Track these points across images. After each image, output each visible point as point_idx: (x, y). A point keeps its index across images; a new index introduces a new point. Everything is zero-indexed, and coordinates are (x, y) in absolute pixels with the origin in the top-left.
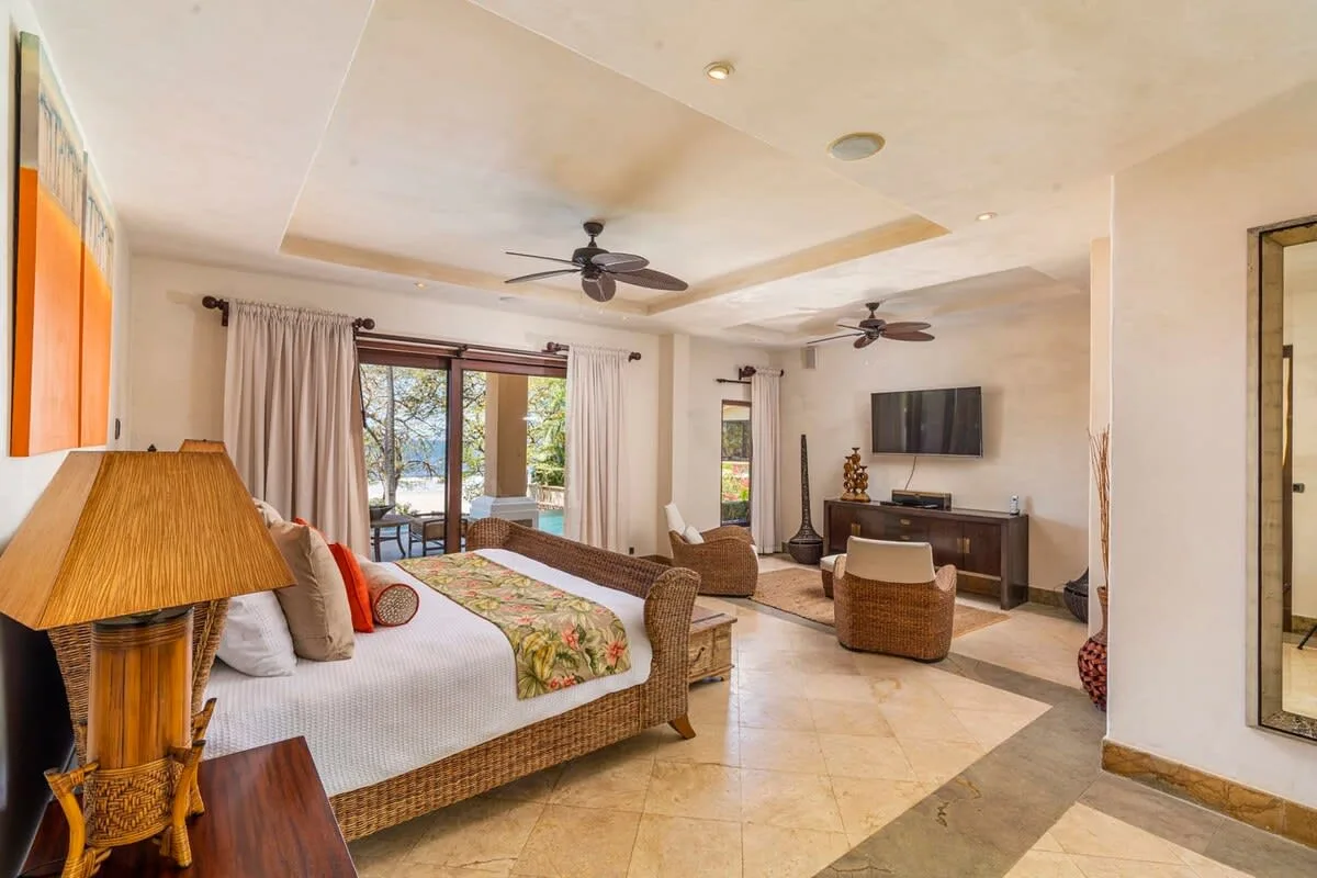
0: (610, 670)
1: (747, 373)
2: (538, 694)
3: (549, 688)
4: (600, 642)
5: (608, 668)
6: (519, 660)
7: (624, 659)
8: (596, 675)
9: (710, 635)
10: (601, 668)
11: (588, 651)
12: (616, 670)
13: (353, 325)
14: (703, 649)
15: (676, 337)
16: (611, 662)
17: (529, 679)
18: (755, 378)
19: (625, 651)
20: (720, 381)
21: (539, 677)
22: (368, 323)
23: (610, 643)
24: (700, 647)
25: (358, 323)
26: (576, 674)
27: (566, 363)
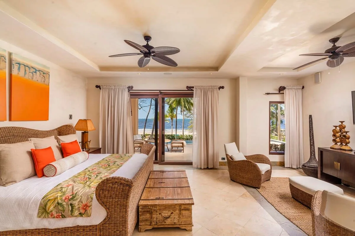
0: (81, 214)
1: (282, 89)
2: (45, 217)
3: (50, 216)
4: (79, 202)
5: (80, 214)
6: (42, 202)
7: (88, 211)
8: (72, 215)
9: (178, 207)
10: (76, 213)
11: (71, 204)
12: (83, 216)
13: (128, 88)
14: (172, 213)
15: (240, 79)
16: (82, 211)
17: (44, 210)
18: (286, 92)
19: (90, 208)
20: (268, 94)
21: (47, 210)
22: (132, 87)
23: (83, 203)
24: (171, 212)
25: (129, 87)
26: (63, 214)
27: (193, 93)
